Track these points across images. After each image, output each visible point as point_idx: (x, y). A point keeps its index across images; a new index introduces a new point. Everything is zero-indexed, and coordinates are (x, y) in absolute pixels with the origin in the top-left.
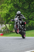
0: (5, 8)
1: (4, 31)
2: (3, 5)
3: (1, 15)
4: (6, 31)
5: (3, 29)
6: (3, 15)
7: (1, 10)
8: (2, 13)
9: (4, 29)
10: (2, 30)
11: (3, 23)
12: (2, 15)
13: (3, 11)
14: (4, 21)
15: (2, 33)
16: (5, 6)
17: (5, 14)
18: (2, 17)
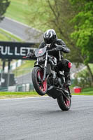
0: (87, 21)
1: (82, 81)
2: (81, 14)
3: (77, 41)
4: (90, 81)
5: (82, 76)
6: (83, 41)
7: (76, 27)
8: (78, 36)
9: (84, 75)
10: (79, 79)
11: (82, 62)
12: (79, 40)
13: (81, 29)
14: (83, 57)
15: (77, 87)
16: (87, 18)
17: (86, 38)
18: (77, 44)
